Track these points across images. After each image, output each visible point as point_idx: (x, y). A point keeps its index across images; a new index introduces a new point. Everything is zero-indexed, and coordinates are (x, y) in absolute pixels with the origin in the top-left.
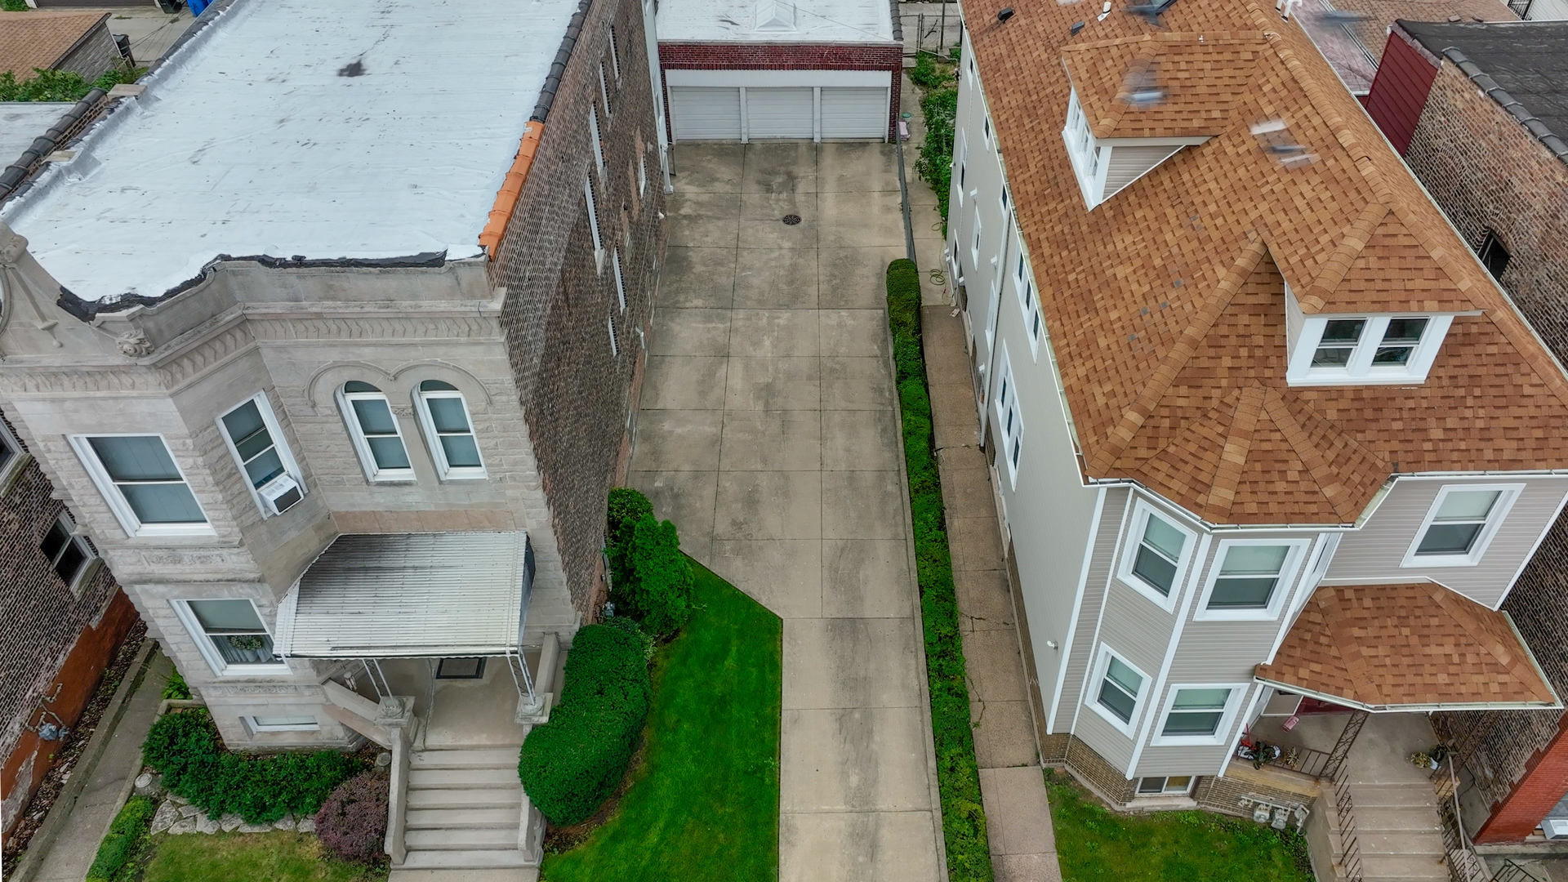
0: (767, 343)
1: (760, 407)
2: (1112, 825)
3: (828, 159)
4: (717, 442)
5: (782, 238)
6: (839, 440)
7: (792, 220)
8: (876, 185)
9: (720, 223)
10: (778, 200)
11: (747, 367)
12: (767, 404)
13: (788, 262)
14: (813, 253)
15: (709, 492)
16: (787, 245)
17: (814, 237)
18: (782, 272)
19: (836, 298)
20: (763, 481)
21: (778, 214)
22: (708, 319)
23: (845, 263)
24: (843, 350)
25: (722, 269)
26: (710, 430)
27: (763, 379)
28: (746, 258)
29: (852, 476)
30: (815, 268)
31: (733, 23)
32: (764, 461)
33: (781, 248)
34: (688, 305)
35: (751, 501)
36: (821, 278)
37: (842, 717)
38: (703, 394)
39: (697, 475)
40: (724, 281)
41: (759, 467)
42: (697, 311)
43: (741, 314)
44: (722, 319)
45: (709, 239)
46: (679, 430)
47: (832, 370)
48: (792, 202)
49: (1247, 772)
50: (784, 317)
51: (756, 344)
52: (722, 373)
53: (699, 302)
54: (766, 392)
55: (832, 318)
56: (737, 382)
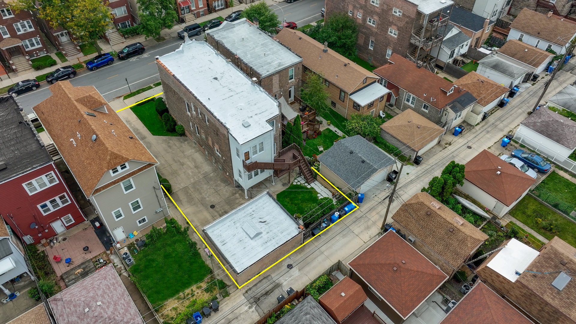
0: (191, 173)
1: (181, 161)
4: (183, 152)
5: (210, 200)
7: (213, 207)
9: (227, 196)
10: (221, 210)
11: (190, 167)
12: (180, 162)
13: (203, 194)
14: (200, 200)
15: (177, 145)
16: (207, 199)
17: (203, 202)
18: (202, 191)
19: (185, 190)
20: (170, 150)
21: (217, 206)
22: (206, 172)
24: (175, 179)
25: (214, 185)
26: (185, 153)
27: (185, 166)
28: (212, 191)
30: (196, 195)
31: (261, 222)
32: (173, 153)
33: (208, 197)
34: (213, 173)
36: (193, 194)
37: (138, 130)
38: (193, 158)
39: (181, 146)
40: (211, 183)
41: (173, 152)
42: (210, 173)
43: (201, 177)
44: (203, 174)
45: (225, 190)
46: (191, 151)
47: (174, 174)
48: (217, 212)
51: (192, 172)
52: (193, 163)
53: (211, 175)
54: (182, 164)
55: (183, 185)
56: (189, 163)
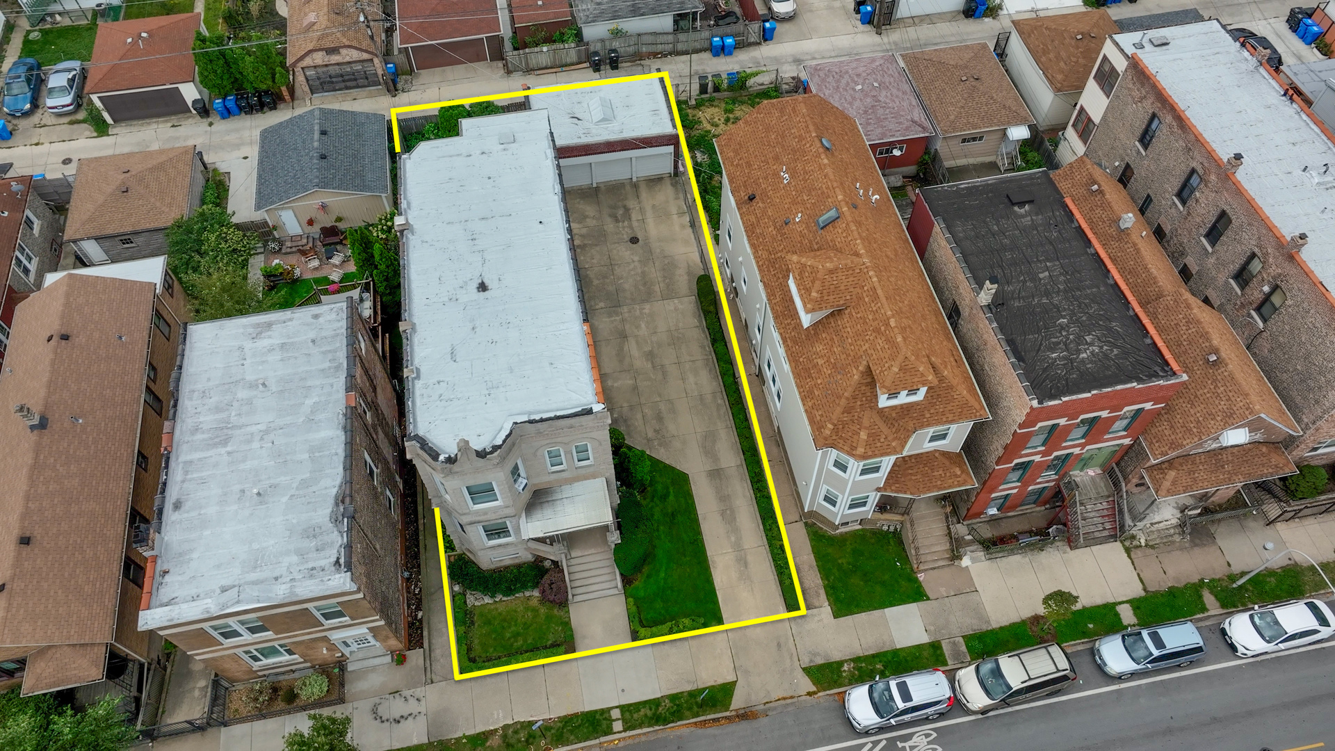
0: (643, 326)
1: (650, 365)
2: (832, 540)
3: (644, 194)
4: (635, 388)
5: (633, 254)
6: (691, 379)
7: (634, 240)
8: (674, 210)
9: (598, 248)
10: (624, 227)
11: (637, 343)
12: (652, 363)
13: (639, 271)
14: (651, 262)
15: (639, 416)
16: (636, 258)
17: (649, 253)
18: (639, 278)
19: (669, 294)
20: (662, 407)
21: (626, 238)
22: (610, 315)
23: (669, 267)
24: (681, 325)
25: (608, 281)
26: (631, 382)
27: (647, 349)
28: (618, 271)
29: (701, 397)
30: (654, 273)
31: (579, 119)
32: (660, 395)
33: (633, 261)
34: (597, 307)
35: (660, 418)
36: (660, 279)
38: (621, 361)
39: (631, 408)
40: (611, 288)
41: (658, 399)
42: (603, 310)
43: (625, 309)
44: (617, 314)
45: (595, 261)
46: (616, 385)
47: (678, 338)
48: (631, 227)
49: (879, 515)
50: (647, 308)
51: (638, 327)
52: (626, 348)
53: (602, 305)
54: (650, 356)
55: (670, 305)
56: (635, 352)
